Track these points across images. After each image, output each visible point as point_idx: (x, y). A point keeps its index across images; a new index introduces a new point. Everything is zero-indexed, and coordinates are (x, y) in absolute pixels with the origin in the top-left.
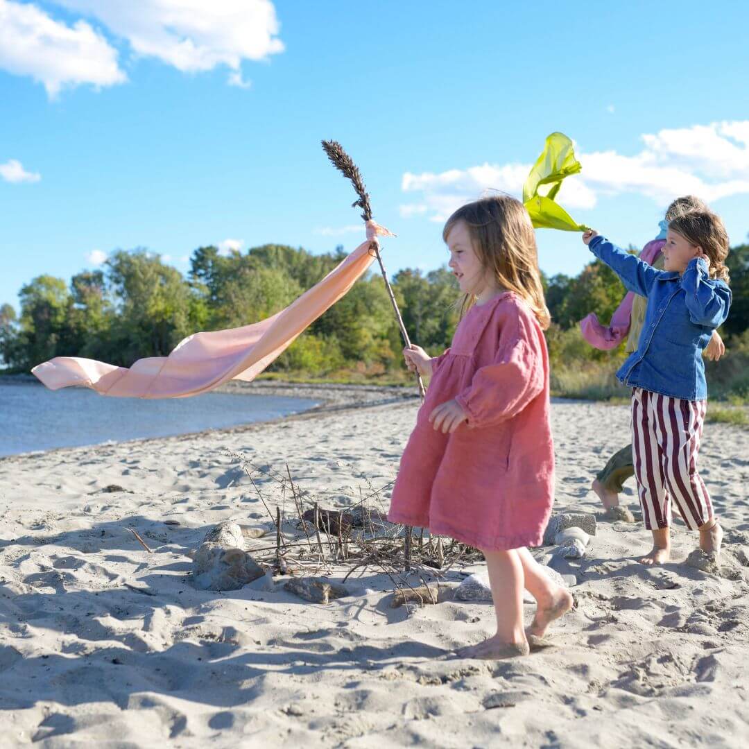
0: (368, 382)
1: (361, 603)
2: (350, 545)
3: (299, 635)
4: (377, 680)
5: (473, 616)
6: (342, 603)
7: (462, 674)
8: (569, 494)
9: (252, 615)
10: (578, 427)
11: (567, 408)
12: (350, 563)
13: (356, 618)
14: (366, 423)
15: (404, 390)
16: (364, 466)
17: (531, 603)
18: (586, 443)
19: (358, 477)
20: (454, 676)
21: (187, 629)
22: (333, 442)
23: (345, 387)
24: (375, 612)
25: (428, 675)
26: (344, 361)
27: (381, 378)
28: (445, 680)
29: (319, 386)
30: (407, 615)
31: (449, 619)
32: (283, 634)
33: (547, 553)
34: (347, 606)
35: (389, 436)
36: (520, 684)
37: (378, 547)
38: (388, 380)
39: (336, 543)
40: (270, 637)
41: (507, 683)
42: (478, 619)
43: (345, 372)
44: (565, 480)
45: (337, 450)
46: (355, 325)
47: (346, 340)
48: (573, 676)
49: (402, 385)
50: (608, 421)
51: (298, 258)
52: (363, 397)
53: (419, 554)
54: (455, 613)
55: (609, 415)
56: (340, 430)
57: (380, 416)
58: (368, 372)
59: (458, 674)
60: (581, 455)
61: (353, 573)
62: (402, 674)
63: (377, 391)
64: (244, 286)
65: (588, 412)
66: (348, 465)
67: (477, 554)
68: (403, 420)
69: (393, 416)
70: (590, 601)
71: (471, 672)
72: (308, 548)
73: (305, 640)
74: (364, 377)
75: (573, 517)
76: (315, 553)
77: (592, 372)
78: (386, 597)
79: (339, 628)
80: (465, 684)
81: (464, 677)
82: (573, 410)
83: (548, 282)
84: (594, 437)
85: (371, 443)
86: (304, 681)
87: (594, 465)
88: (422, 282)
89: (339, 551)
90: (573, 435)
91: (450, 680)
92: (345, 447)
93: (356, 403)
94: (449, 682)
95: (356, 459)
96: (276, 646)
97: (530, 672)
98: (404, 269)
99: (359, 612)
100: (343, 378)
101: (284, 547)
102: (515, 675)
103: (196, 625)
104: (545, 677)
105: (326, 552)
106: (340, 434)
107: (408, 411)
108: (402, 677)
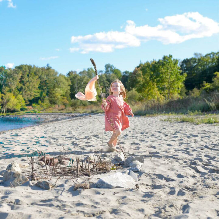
0: (59, 112)
1: (63, 189)
2: (57, 169)
3: (42, 201)
4: (70, 216)
5: (102, 193)
6: (55, 190)
7: (100, 213)
8: (133, 149)
9: (25, 195)
10: (135, 125)
11: (131, 119)
12: (58, 175)
13: (61, 195)
14: (59, 126)
15: (72, 114)
16: (60, 141)
17: (122, 188)
18: (138, 131)
19: (58, 145)
20: (97, 214)
21: (3, 200)
22: (48, 133)
23: (51, 114)
24: (68, 192)
25: (88, 214)
26: (50, 105)
27: (64, 110)
28: (94, 215)
29: (42, 114)
30: (79, 193)
31: (94, 194)
32: (36, 201)
33: (127, 170)
34: (57, 191)
35: (68, 130)
36: (120, 216)
37: (67, 170)
38: (66, 111)
39: (53, 169)
40: (32, 202)
41: (116, 216)
42: (104, 194)
43: (51, 108)
44: (131, 144)
45: (50, 136)
46: (54, 92)
47: (51, 98)
48: (139, 213)
49: (71, 113)
50: (145, 123)
51: (33, 69)
52: (58, 117)
53: (82, 172)
54: (96, 192)
55: (146, 121)
56: (50, 129)
57: (64, 124)
58: (59, 108)
59: (98, 213)
60: (137, 135)
61: (59, 179)
62: (79, 214)
63: (62, 115)
64: (14, 80)
65: (138, 120)
66: (54, 141)
67: (102, 171)
68: (72, 125)
69: (69, 123)
70: (143, 186)
71: (103, 212)
72: (43, 171)
73: (44, 203)
74: (58, 110)
75: (136, 157)
76: (45, 172)
77: (139, 105)
78: (71, 187)
79: (55, 198)
80: (101, 216)
81: (101, 214)
82: (133, 119)
83: (122, 74)
84: (141, 128)
85: (62, 133)
86: (45, 217)
87: (141, 138)
88: (77, 75)
89: (54, 171)
90: (133, 128)
91: (96, 215)
92: (53, 135)
93: (55, 120)
94: (95, 216)
95: (57, 139)
96: (34, 205)
97: (123, 212)
98: (70, 71)
99: (62, 192)
100: (50, 111)
101: (34, 171)
102: (118, 213)
103: (6, 199)
104: (129, 213)
105: (49, 172)
106: (50, 130)
107: (74, 122)
108: (79, 215)
